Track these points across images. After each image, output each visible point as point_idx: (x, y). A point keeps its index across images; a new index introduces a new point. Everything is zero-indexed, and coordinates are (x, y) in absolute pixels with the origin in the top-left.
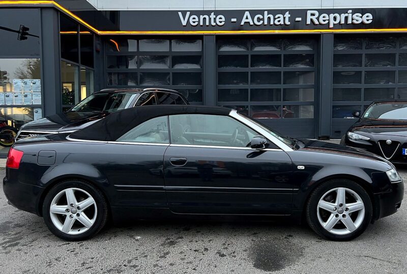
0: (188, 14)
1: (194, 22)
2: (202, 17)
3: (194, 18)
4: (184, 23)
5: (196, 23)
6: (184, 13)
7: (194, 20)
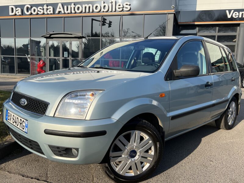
0: (232, 11)
1: (236, 16)
2: (241, 13)
3: (236, 14)
4: (229, 16)
5: (237, 17)
6: (230, 11)
7: (236, 15)
